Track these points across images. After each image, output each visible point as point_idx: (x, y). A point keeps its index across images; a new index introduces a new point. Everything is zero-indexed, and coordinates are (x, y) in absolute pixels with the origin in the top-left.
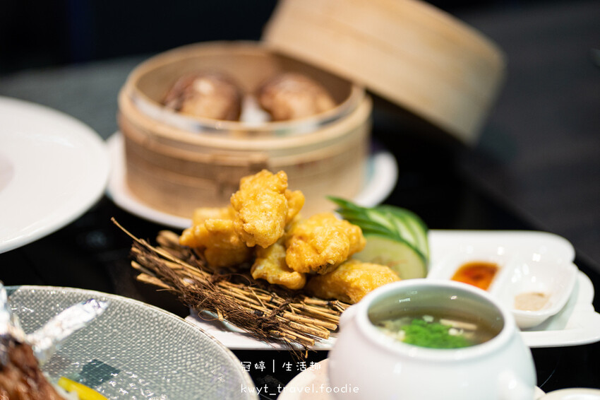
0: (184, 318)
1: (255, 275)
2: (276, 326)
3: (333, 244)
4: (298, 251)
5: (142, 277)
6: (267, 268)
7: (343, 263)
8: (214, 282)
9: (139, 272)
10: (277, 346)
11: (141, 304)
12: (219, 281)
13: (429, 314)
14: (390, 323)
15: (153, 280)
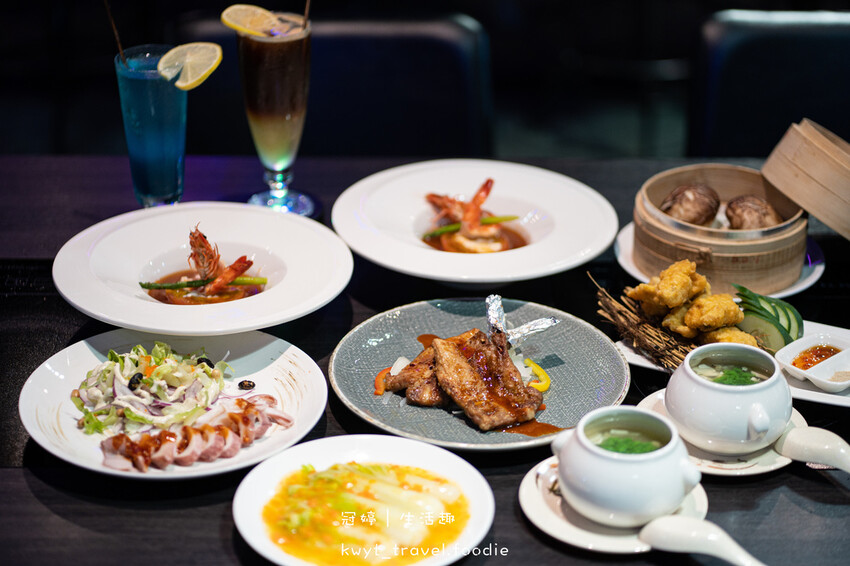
0: (615, 341)
1: (663, 323)
2: (663, 356)
3: (710, 314)
4: (692, 314)
5: (600, 312)
6: (672, 322)
7: (723, 327)
8: (639, 324)
9: (600, 308)
10: (662, 369)
11: (592, 327)
12: (644, 323)
13: (746, 366)
14: (720, 367)
15: (606, 315)
